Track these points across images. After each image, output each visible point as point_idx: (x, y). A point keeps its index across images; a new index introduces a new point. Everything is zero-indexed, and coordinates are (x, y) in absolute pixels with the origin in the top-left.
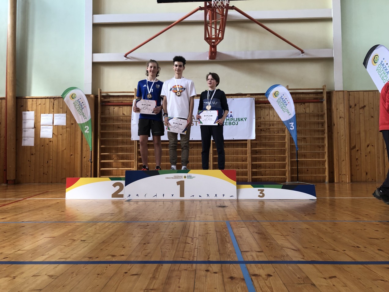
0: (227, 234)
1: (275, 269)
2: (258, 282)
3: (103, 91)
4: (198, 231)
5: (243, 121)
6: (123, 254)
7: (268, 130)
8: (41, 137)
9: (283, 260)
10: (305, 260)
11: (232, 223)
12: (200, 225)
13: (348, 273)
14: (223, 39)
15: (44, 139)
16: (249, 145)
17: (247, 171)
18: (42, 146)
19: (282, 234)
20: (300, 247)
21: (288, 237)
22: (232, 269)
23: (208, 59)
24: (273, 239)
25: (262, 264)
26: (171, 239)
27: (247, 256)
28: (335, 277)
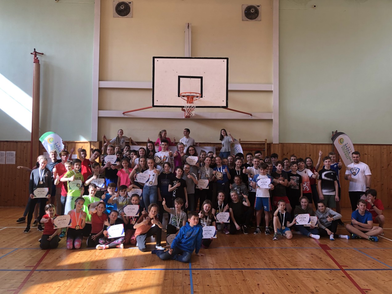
1: (201, 271)
2: (194, 276)
9: (206, 268)
10: (213, 268)
13: (224, 273)
20: (215, 262)
23: (184, 118)
28: (219, 274)
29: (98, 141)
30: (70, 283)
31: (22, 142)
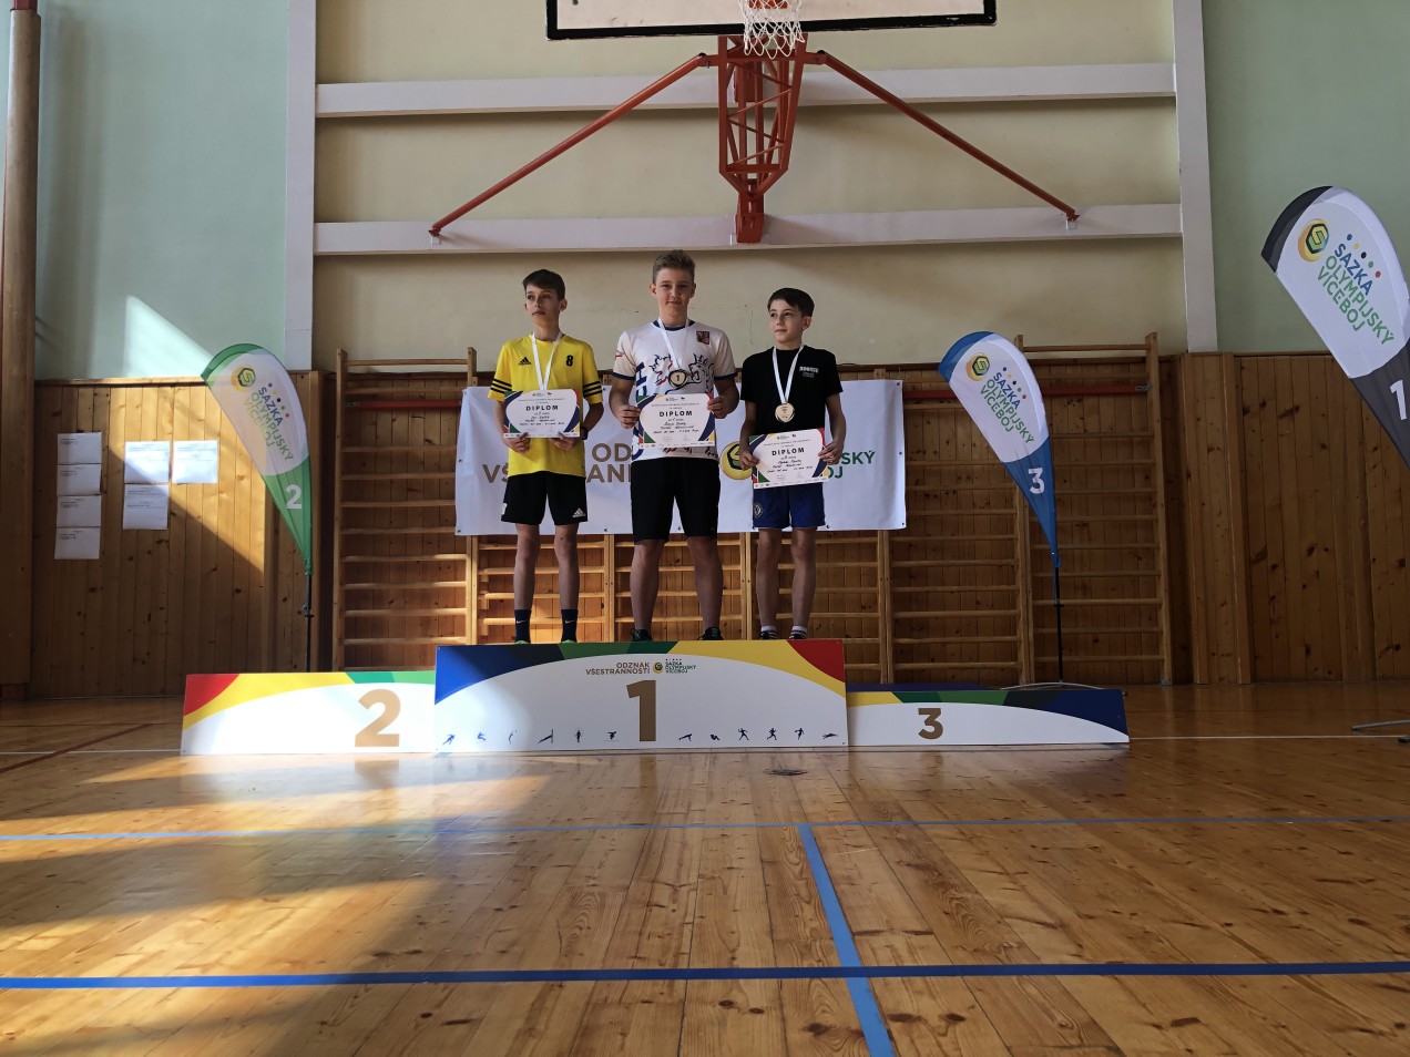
0: (802, 871)
1: (978, 994)
2: (912, 1041)
3: (352, 357)
4: (695, 863)
5: (861, 462)
6: (416, 948)
7: (951, 494)
8: (125, 527)
9: (1007, 962)
10: (1085, 963)
11: (821, 830)
12: (704, 840)
13: (1240, 1005)
14: (785, 169)
15: (139, 534)
16: (882, 550)
17: (878, 645)
18: (131, 559)
19: (1002, 867)
20: (1066, 913)
21: (1023, 880)
22: (819, 996)
23: (731, 241)
24: (969, 887)
25: (928, 978)
26: (596, 890)
27: (873, 950)
28: (1195, 1020)
29: (314, 369)
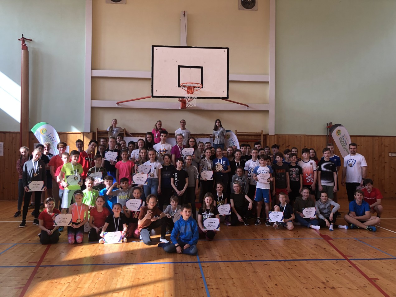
1: (211, 264)
2: (204, 269)
3: (99, 129)
9: (214, 261)
10: (222, 261)
13: (234, 265)
20: (222, 255)
22: (196, 265)
23: (180, 108)
28: (229, 266)
29: (91, 132)
30: (79, 278)
31: (10, 133)
